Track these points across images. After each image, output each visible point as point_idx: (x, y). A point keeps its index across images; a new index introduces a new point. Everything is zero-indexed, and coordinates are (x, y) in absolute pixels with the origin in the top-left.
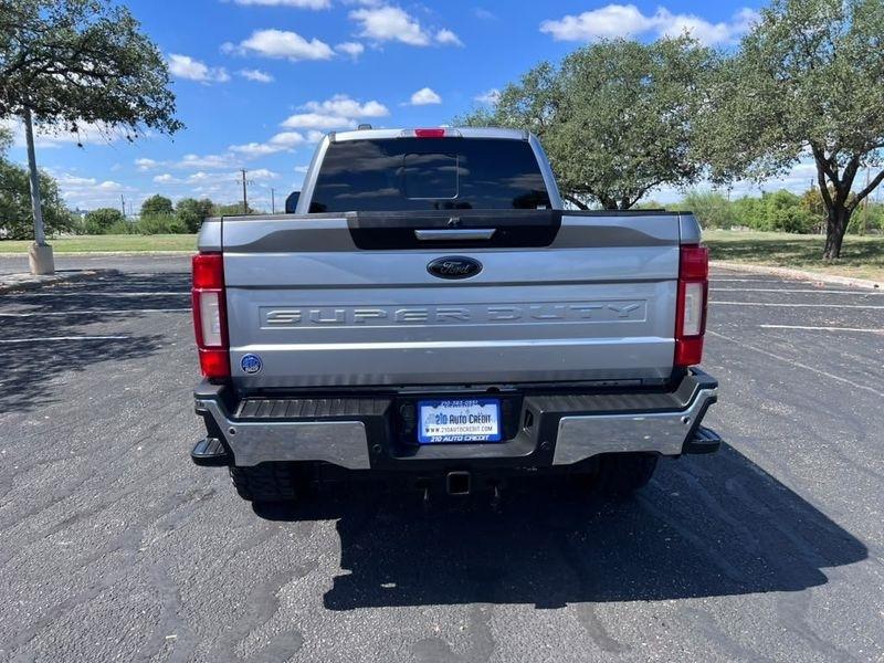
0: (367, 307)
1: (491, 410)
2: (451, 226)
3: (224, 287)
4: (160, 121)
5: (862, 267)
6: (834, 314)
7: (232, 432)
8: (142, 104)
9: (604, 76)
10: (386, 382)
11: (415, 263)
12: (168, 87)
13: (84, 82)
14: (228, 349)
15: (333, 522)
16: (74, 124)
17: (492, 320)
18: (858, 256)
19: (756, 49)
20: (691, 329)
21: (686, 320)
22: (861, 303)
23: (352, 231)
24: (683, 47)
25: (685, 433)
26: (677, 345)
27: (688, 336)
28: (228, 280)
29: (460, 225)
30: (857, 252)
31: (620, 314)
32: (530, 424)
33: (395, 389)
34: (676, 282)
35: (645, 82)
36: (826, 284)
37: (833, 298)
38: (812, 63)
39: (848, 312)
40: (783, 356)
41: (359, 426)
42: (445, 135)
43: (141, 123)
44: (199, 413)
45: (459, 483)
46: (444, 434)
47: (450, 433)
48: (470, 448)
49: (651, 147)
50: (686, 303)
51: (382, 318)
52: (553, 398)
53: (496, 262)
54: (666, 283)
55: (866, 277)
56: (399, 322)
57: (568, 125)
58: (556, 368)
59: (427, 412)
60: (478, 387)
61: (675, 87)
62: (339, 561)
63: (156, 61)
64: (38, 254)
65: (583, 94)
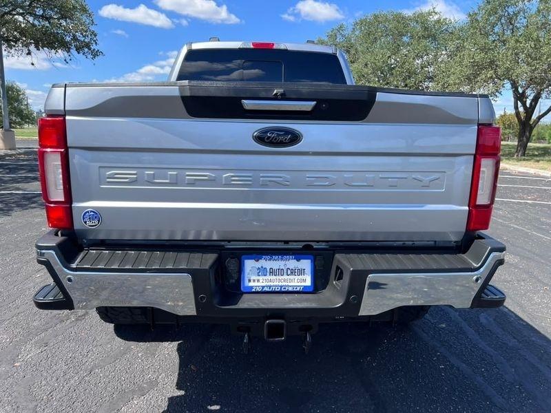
0: (199, 170)
1: (306, 264)
2: (276, 98)
3: (67, 148)
4: (86, 50)
5: (541, 162)
6: (529, 192)
7: (70, 280)
8: (75, 38)
9: (380, 34)
10: (215, 238)
11: (241, 131)
12: (92, 28)
13: (36, 22)
14: (71, 203)
15: (175, 344)
16: (29, 50)
17: (309, 186)
18: (536, 156)
19: (477, 20)
20: (482, 199)
21: (480, 192)
22: (544, 185)
23: (184, 98)
24: (431, 17)
25: (477, 289)
26: (470, 212)
27: (478, 205)
28: (71, 141)
29: (284, 97)
30: (536, 153)
31: (422, 184)
32: (340, 278)
33: (223, 243)
34: (473, 157)
35: (405, 39)
36: (519, 172)
37: (526, 181)
38: (512, 29)
39: (538, 191)
40: (503, 219)
41: (187, 277)
42: (275, 47)
43: (73, 51)
44: (40, 262)
45: (275, 330)
46: (263, 284)
47: (269, 284)
48: (286, 297)
49: (408, 81)
50: (481, 175)
51: (212, 181)
52: (360, 256)
53: (314, 133)
54: (465, 157)
55: (545, 169)
56: (226, 185)
57: (355, 65)
58: (365, 230)
59: (250, 265)
60: (295, 243)
61: (425, 42)
62: (175, 381)
63: (84, 10)
64: (4, 137)
65: (365, 45)
